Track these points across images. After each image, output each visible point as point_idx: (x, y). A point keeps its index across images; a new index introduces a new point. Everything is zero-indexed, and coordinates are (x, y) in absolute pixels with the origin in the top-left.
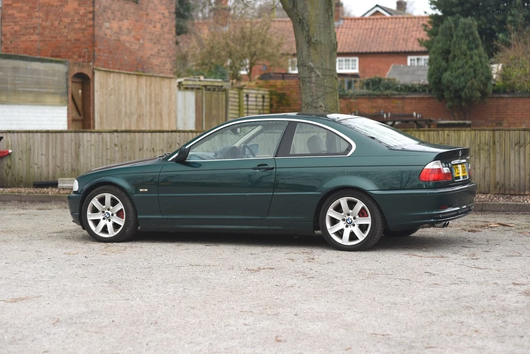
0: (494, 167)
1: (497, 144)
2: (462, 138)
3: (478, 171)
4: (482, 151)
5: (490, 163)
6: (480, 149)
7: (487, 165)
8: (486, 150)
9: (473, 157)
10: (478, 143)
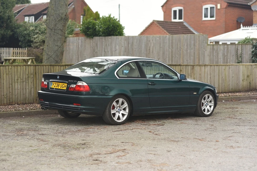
0: (36, 87)
1: (37, 74)
2: (18, 71)
3: (27, 90)
4: (30, 79)
5: (34, 85)
6: (28, 77)
7: (32, 86)
8: (32, 78)
9: (25, 82)
10: (27, 73)
